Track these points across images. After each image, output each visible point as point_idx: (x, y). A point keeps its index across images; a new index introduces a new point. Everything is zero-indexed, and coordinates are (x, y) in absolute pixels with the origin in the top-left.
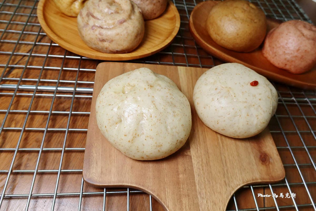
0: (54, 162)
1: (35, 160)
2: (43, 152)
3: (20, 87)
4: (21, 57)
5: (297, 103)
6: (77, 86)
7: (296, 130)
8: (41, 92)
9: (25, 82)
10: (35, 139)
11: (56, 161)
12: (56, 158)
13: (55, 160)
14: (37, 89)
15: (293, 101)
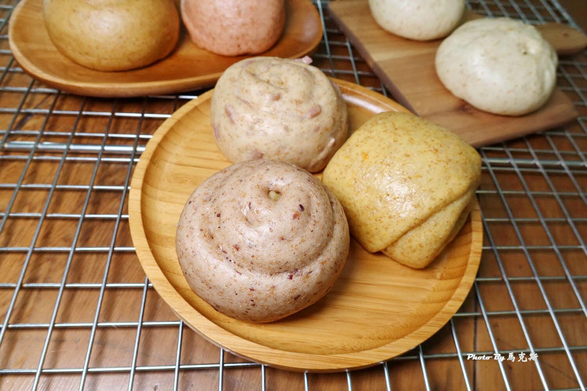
0: (94, 275)
1: (61, 272)
2: (75, 253)
3: (40, 146)
4: (43, 97)
5: (542, 170)
6: (139, 142)
7: (538, 217)
8: (76, 153)
9: (48, 138)
10: (62, 236)
11: (99, 273)
12: (98, 268)
13: (96, 272)
14: (69, 149)
15: (535, 166)
